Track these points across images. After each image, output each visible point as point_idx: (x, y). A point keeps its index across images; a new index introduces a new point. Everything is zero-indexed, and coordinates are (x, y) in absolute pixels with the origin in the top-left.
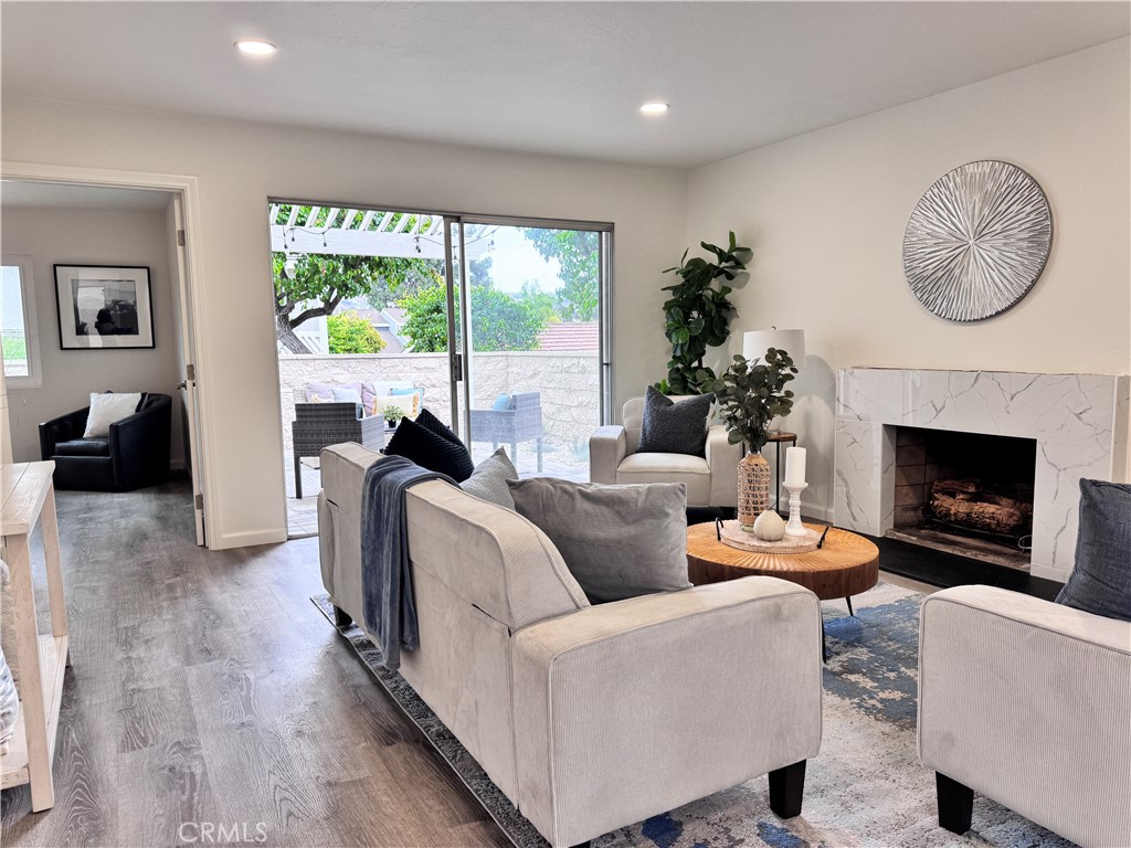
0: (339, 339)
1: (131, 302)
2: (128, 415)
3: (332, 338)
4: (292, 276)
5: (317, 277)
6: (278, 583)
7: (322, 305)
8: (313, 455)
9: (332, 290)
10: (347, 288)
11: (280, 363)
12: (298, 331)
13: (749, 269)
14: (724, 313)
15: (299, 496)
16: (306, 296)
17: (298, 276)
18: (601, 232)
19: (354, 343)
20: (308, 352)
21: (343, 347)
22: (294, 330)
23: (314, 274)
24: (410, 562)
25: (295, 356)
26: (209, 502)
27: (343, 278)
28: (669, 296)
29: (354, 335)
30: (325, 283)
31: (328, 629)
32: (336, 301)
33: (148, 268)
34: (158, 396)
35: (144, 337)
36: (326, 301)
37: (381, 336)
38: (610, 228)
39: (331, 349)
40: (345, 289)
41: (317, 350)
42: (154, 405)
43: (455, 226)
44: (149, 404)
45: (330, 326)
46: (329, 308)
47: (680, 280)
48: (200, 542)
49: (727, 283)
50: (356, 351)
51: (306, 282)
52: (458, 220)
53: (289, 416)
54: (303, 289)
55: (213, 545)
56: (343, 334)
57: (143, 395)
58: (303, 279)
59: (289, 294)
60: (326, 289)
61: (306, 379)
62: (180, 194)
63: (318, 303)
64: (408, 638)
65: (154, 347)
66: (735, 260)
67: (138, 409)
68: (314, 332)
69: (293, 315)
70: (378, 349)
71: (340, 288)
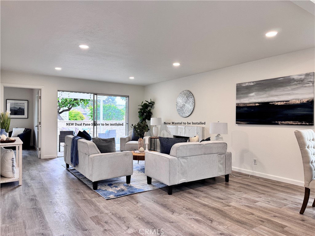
0: (72, 117)
1: (23, 108)
2: (21, 133)
3: (70, 116)
4: (60, 102)
5: (67, 102)
6: (55, 163)
7: (67, 109)
8: (63, 142)
9: (70, 105)
10: (74, 105)
11: (58, 122)
12: (61, 115)
13: (154, 106)
14: (150, 114)
15: (59, 151)
16: (63, 107)
17: (62, 102)
18: (126, 97)
19: (76, 118)
20: (63, 120)
21: (73, 119)
22: (60, 115)
23: (66, 101)
24: (78, 151)
25: (60, 121)
26: (42, 149)
27: (73, 102)
28: (139, 110)
29: (76, 116)
30: (68, 104)
31: (65, 169)
32: (71, 108)
33: (28, 101)
34: (28, 129)
35: (25, 116)
36: (69, 108)
37: (84, 116)
38: (128, 97)
39: (69, 119)
40: (73, 105)
41: (65, 120)
42: (27, 131)
43: (95, 96)
44: (26, 131)
45: (69, 113)
46: (69, 109)
47: (141, 107)
48: (39, 157)
49: (151, 108)
50: (76, 120)
51: (64, 103)
52: (96, 95)
53: (59, 134)
54: (63, 105)
55: (42, 158)
56: (73, 115)
57: (25, 129)
58: (63, 103)
59: (59, 106)
60: (69, 105)
61: (62, 126)
62: (40, 89)
63: (67, 108)
64: (77, 162)
65: (28, 118)
66: (152, 104)
67: (24, 132)
68: (65, 115)
69: (60, 111)
70: (83, 119)
71: (72, 105)
